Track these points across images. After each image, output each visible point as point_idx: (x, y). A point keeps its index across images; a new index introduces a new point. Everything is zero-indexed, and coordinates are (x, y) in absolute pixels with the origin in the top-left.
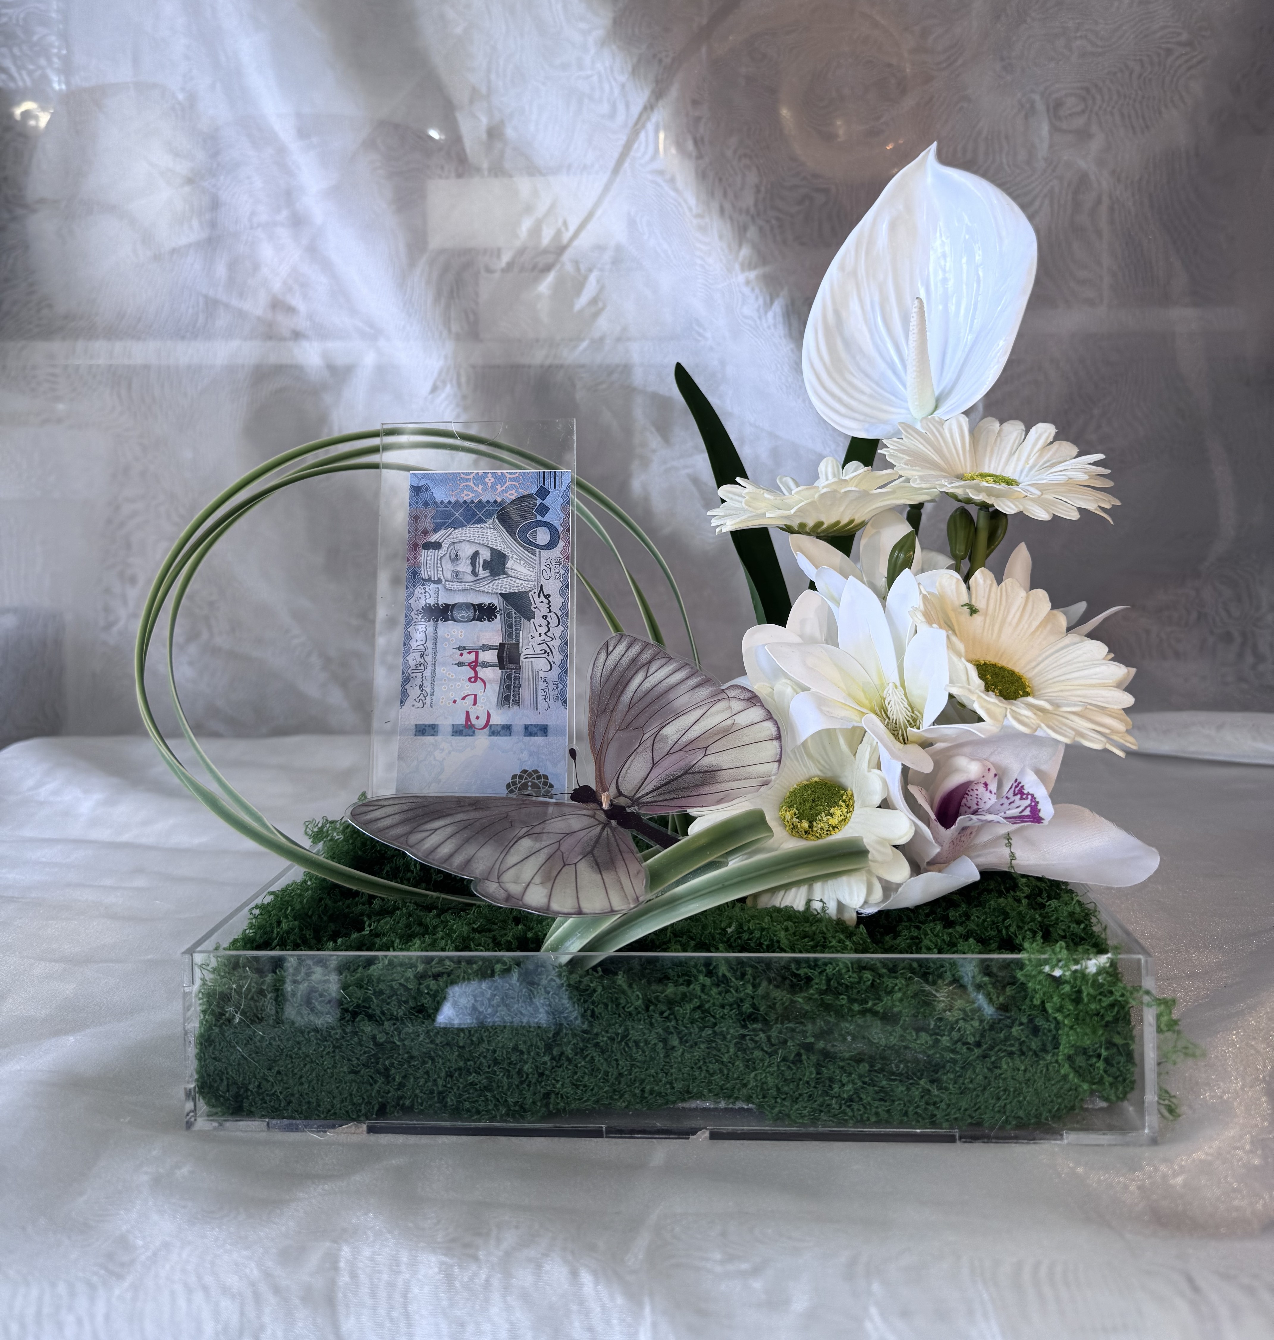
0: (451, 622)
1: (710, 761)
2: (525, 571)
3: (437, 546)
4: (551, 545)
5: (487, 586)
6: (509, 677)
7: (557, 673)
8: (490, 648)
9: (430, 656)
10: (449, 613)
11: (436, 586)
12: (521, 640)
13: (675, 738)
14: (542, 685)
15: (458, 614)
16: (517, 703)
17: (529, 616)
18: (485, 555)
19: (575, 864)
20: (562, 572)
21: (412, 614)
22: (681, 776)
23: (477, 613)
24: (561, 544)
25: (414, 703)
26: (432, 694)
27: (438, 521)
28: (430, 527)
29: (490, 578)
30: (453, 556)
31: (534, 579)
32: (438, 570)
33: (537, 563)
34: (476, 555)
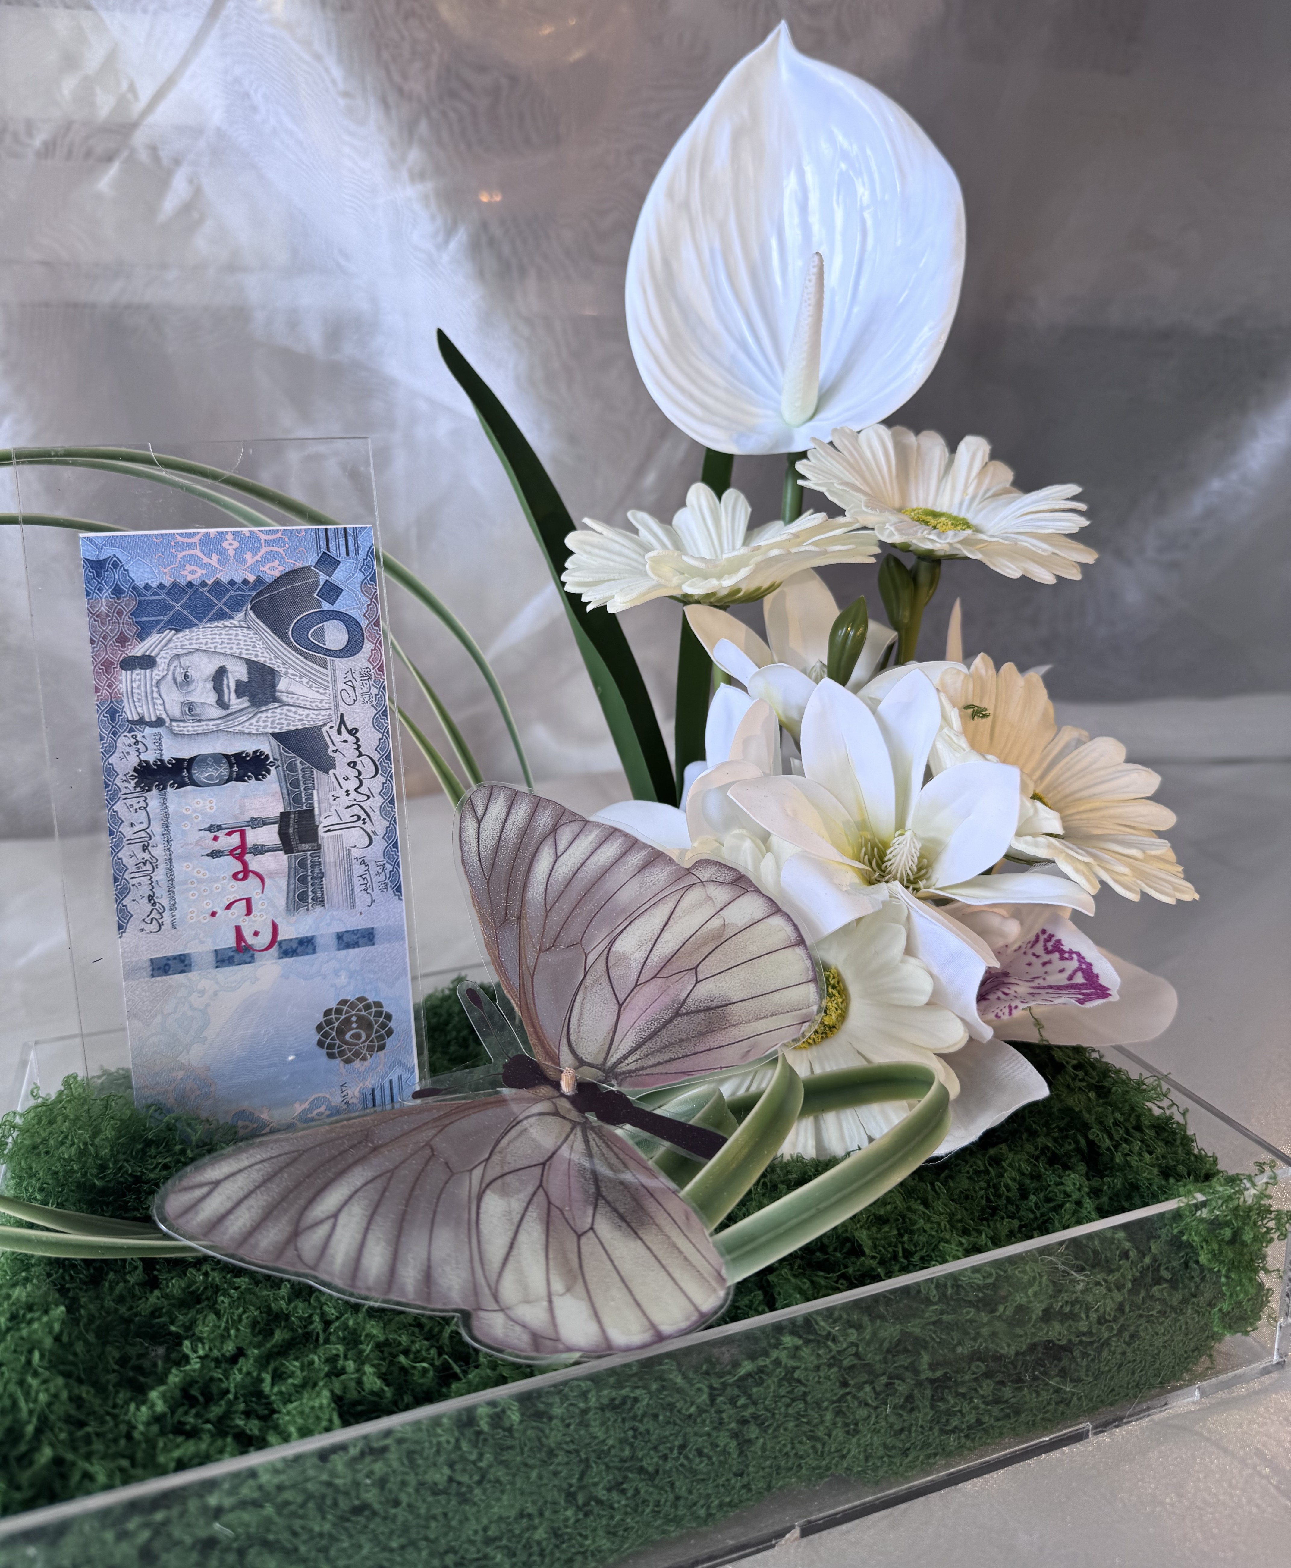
0: (190, 788)
1: (706, 991)
2: (311, 694)
3: (147, 662)
4: (351, 649)
5: (247, 724)
6: (302, 864)
7: (382, 848)
8: (264, 822)
9: (161, 846)
10: (185, 773)
11: (155, 730)
12: (316, 805)
13: (638, 956)
14: (358, 869)
15: (200, 775)
16: (320, 901)
17: (326, 765)
18: (238, 672)
19: (592, 1228)
20: (374, 691)
21: (118, 781)
22: (670, 1020)
23: (235, 769)
24: (368, 646)
25: (143, 926)
26: (173, 908)
27: (145, 619)
28: (130, 631)
29: (250, 710)
30: (180, 678)
31: (327, 706)
32: (154, 704)
33: (329, 679)
34: (220, 673)
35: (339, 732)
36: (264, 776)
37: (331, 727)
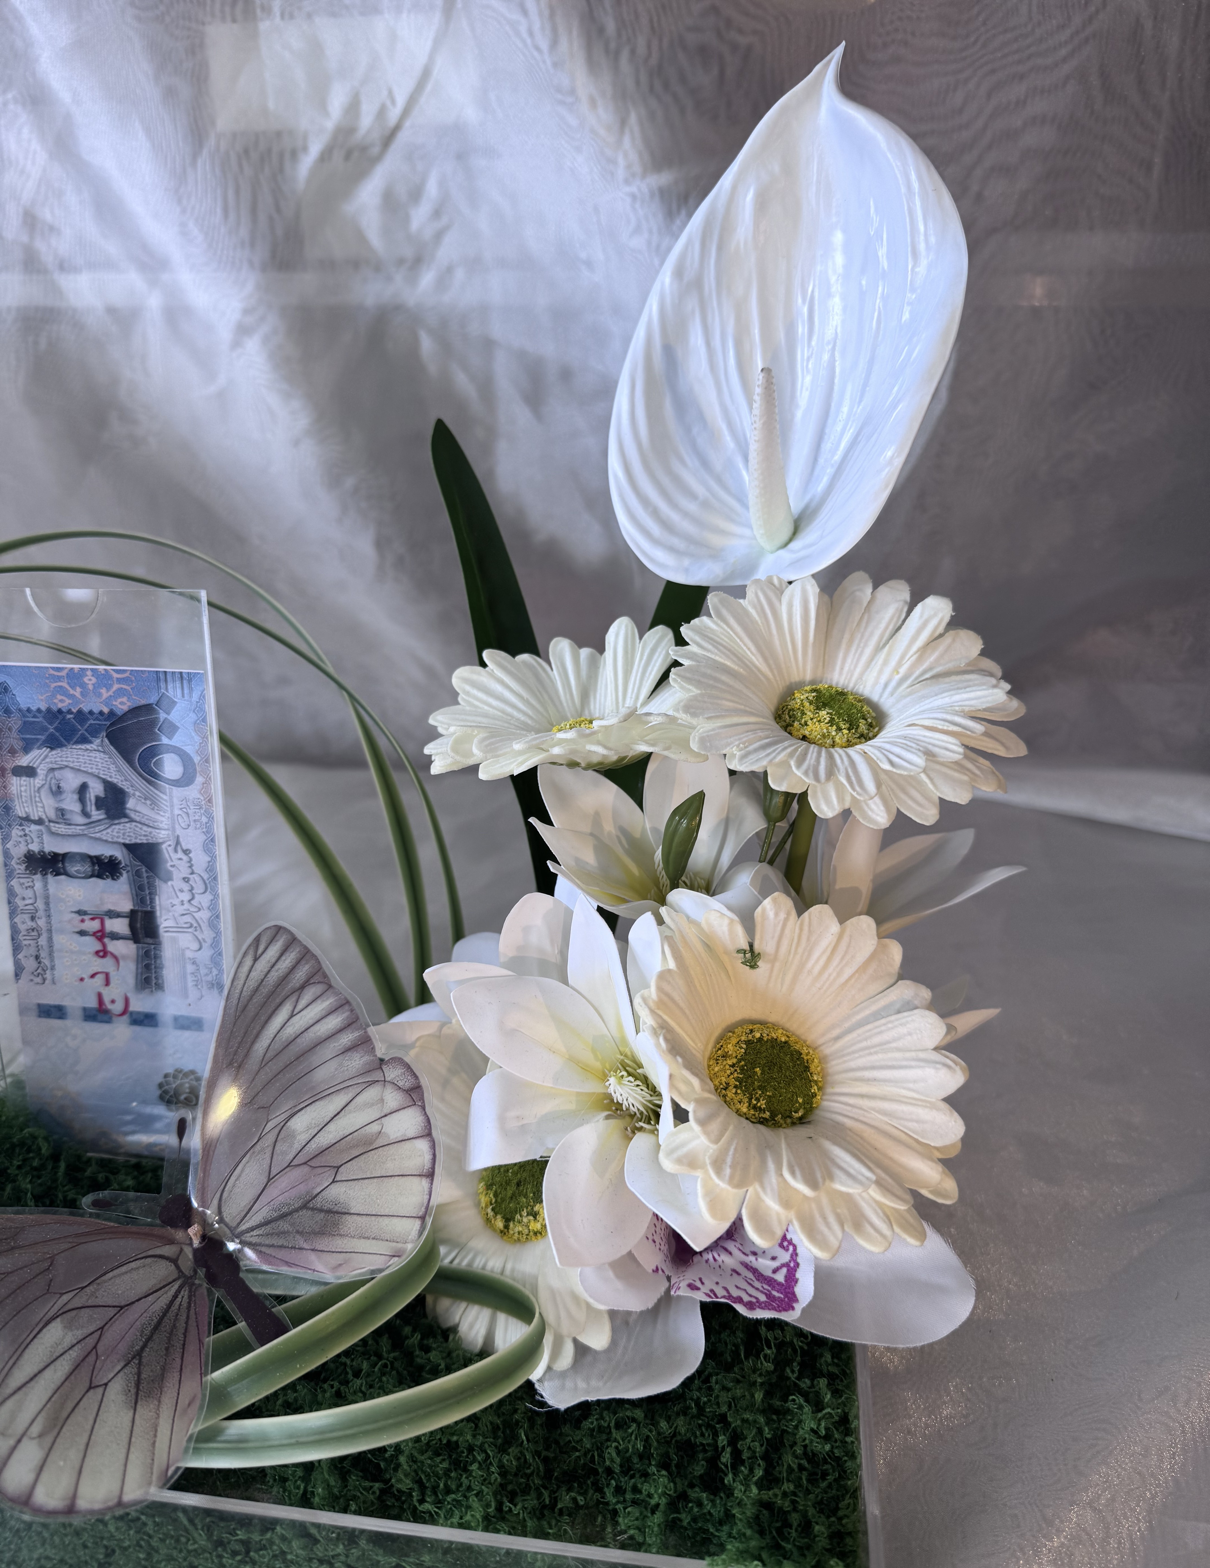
0: (63, 877)
1: (338, 1193)
2: (155, 815)
4: (185, 781)
5: (104, 832)
6: (146, 954)
7: (210, 954)
8: (118, 915)
9: (44, 919)
10: (60, 865)
11: (38, 827)
12: (157, 908)
13: (303, 1138)
15: (71, 868)
16: (160, 988)
17: (165, 876)
18: (96, 789)
19: (106, 1384)
21: (13, 863)
22: (297, 1210)
23: (96, 867)
25: (32, 977)
26: (53, 968)
27: (28, 736)
28: (18, 745)
29: (106, 821)
30: (54, 788)
31: (166, 827)
32: (37, 806)
33: (168, 804)
34: (83, 789)
35: (176, 851)
36: (118, 877)
37: (170, 846)
